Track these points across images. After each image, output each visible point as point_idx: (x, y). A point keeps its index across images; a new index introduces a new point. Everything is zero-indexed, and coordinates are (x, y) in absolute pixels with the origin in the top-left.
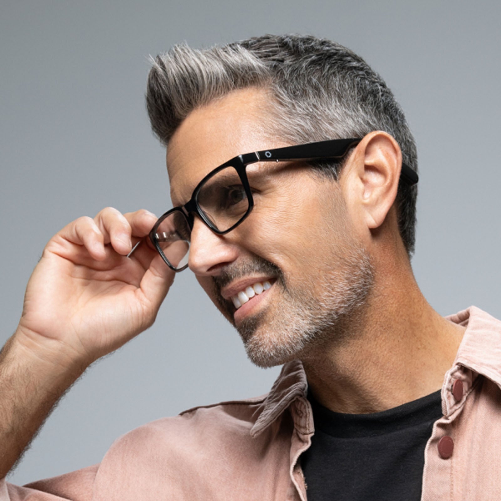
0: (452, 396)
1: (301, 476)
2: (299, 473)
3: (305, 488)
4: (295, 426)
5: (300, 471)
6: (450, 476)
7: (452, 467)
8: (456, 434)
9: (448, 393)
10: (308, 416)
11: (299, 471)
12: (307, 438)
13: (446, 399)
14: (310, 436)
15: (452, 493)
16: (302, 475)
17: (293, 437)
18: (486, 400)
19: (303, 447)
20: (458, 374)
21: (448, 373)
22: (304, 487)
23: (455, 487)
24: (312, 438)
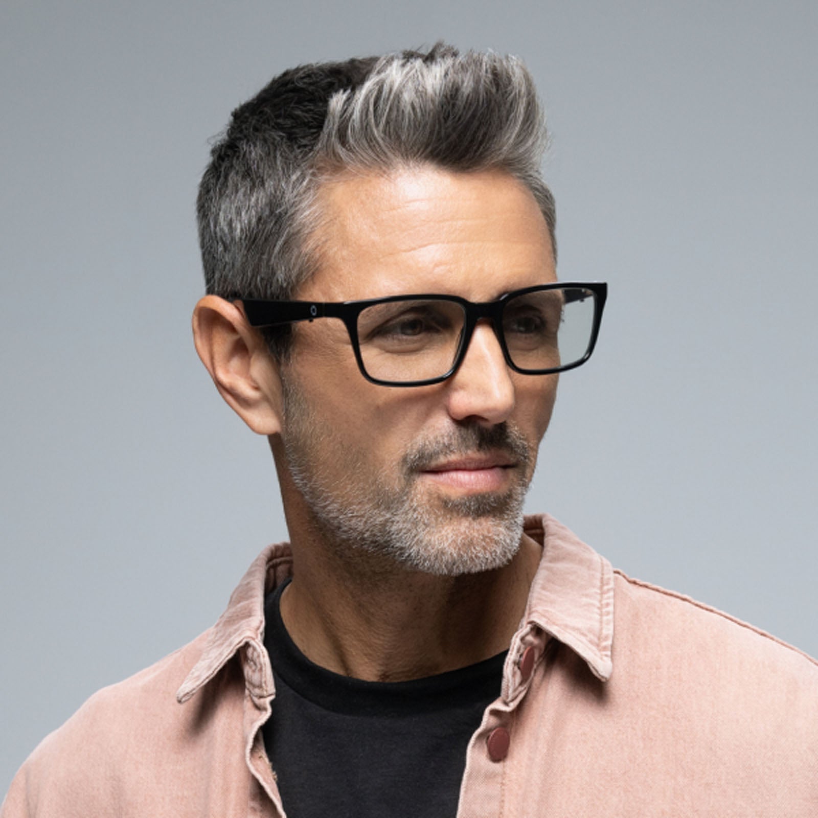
0: (518, 673)
1: (265, 763)
2: (260, 757)
3: (275, 779)
4: (247, 684)
5: (263, 753)
6: (501, 787)
7: (504, 773)
8: (514, 724)
9: (513, 669)
10: (264, 669)
11: (260, 754)
12: (265, 704)
13: (510, 676)
14: (268, 700)
15: (501, 813)
16: (267, 760)
17: (245, 701)
18: (562, 676)
19: (261, 717)
20: (530, 638)
21: (517, 637)
22: (271, 778)
23: (506, 805)
24: (272, 703)
